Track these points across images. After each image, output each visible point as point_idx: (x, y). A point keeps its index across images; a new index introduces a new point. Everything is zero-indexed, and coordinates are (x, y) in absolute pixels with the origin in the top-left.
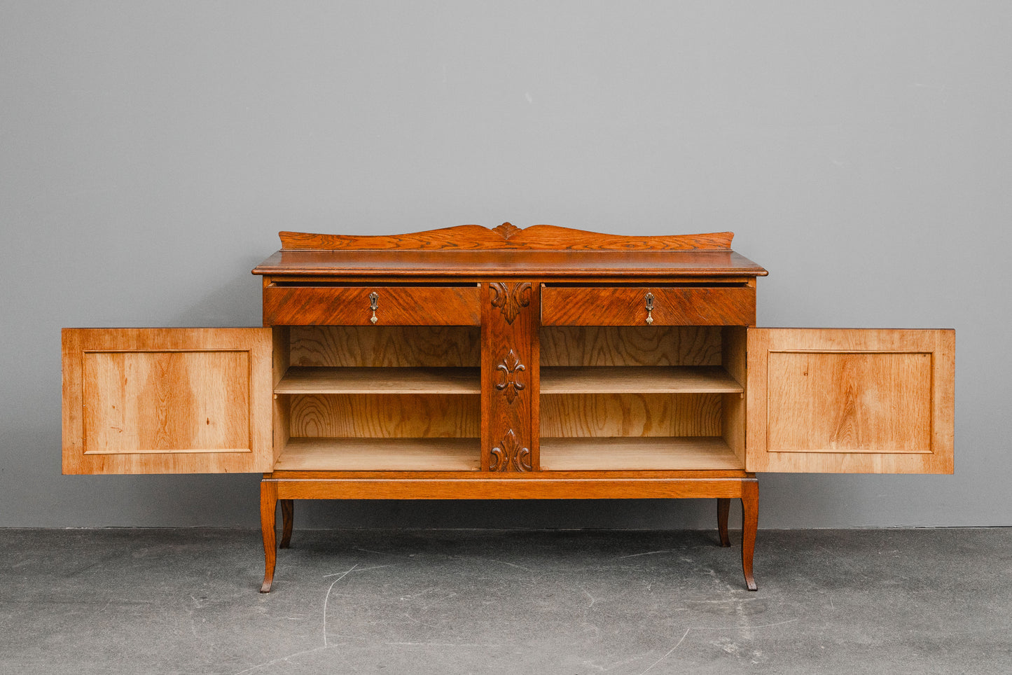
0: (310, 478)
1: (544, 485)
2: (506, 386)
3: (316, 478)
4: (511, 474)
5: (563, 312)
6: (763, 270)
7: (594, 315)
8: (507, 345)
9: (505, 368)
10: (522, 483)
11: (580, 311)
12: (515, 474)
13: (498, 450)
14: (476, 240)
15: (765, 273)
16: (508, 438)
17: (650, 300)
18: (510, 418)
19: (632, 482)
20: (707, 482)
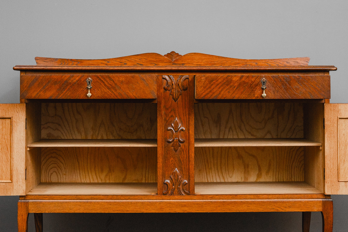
0: (49, 200)
1: (198, 204)
2: (173, 140)
3: (53, 199)
4: (176, 197)
5: (209, 90)
6: (334, 67)
7: (229, 92)
8: (174, 115)
9: (173, 129)
10: (183, 202)
11: (220, 90)
12: (179, 197)
13: (169, 181)
14: (155, 61)
15: (335, 68)
16: (175, 174)
17: (264, 82)
18: (176, 161)
19: (253, 202)
20: (300, 202)
